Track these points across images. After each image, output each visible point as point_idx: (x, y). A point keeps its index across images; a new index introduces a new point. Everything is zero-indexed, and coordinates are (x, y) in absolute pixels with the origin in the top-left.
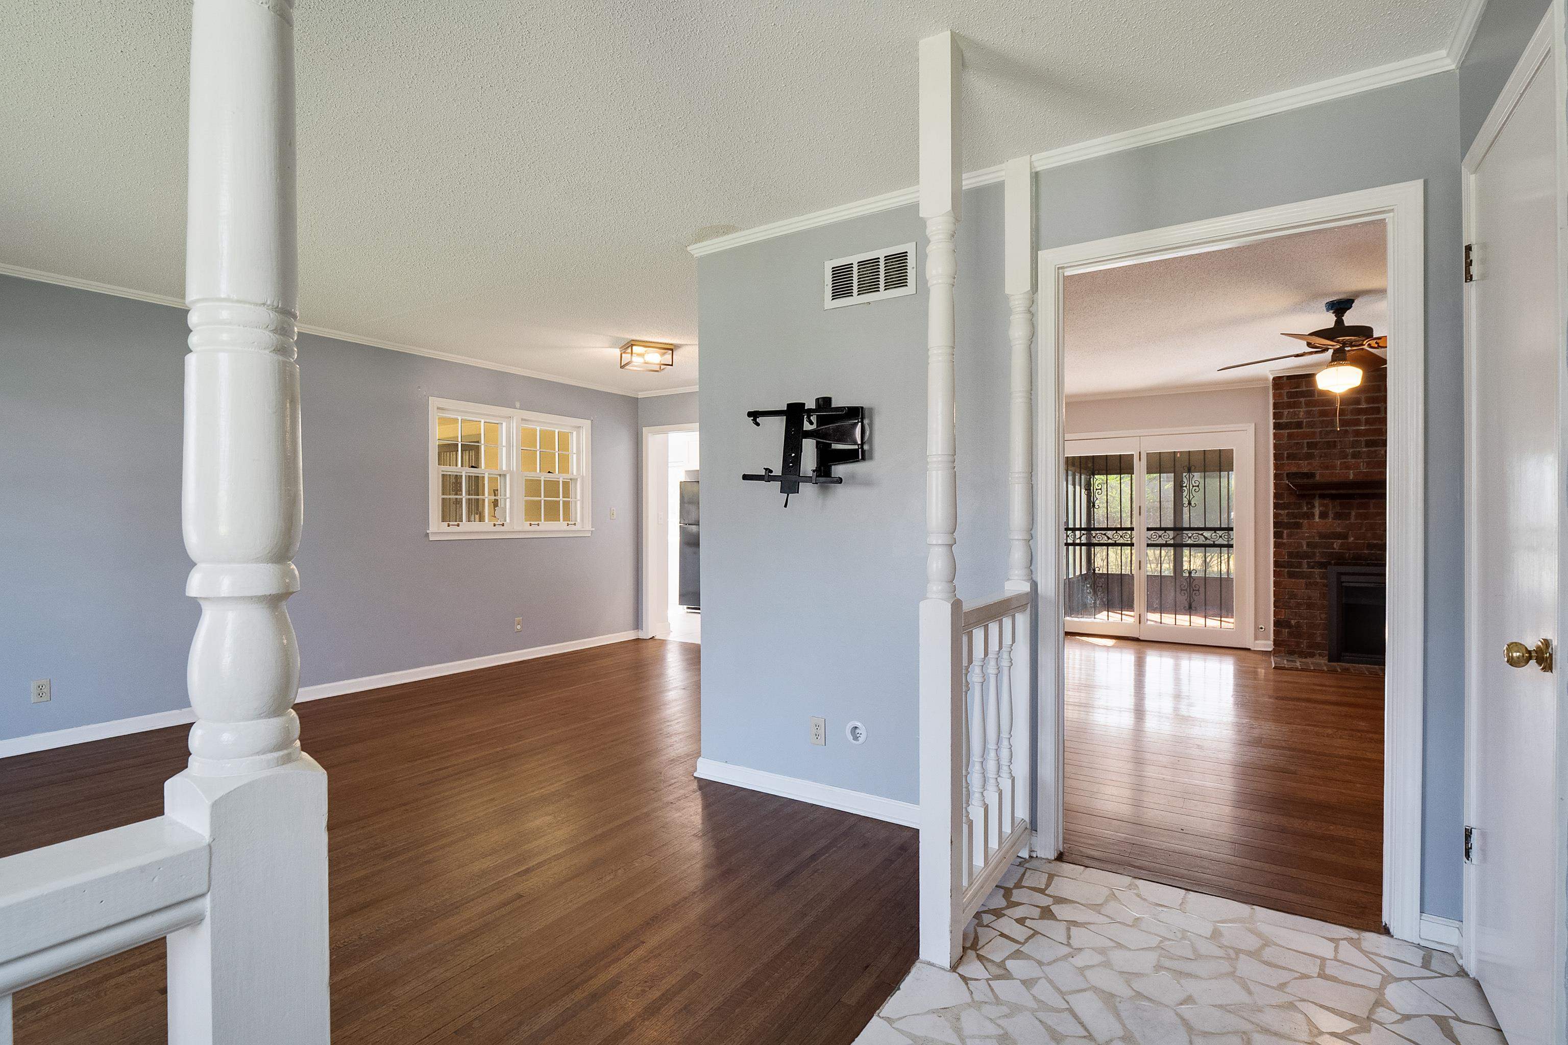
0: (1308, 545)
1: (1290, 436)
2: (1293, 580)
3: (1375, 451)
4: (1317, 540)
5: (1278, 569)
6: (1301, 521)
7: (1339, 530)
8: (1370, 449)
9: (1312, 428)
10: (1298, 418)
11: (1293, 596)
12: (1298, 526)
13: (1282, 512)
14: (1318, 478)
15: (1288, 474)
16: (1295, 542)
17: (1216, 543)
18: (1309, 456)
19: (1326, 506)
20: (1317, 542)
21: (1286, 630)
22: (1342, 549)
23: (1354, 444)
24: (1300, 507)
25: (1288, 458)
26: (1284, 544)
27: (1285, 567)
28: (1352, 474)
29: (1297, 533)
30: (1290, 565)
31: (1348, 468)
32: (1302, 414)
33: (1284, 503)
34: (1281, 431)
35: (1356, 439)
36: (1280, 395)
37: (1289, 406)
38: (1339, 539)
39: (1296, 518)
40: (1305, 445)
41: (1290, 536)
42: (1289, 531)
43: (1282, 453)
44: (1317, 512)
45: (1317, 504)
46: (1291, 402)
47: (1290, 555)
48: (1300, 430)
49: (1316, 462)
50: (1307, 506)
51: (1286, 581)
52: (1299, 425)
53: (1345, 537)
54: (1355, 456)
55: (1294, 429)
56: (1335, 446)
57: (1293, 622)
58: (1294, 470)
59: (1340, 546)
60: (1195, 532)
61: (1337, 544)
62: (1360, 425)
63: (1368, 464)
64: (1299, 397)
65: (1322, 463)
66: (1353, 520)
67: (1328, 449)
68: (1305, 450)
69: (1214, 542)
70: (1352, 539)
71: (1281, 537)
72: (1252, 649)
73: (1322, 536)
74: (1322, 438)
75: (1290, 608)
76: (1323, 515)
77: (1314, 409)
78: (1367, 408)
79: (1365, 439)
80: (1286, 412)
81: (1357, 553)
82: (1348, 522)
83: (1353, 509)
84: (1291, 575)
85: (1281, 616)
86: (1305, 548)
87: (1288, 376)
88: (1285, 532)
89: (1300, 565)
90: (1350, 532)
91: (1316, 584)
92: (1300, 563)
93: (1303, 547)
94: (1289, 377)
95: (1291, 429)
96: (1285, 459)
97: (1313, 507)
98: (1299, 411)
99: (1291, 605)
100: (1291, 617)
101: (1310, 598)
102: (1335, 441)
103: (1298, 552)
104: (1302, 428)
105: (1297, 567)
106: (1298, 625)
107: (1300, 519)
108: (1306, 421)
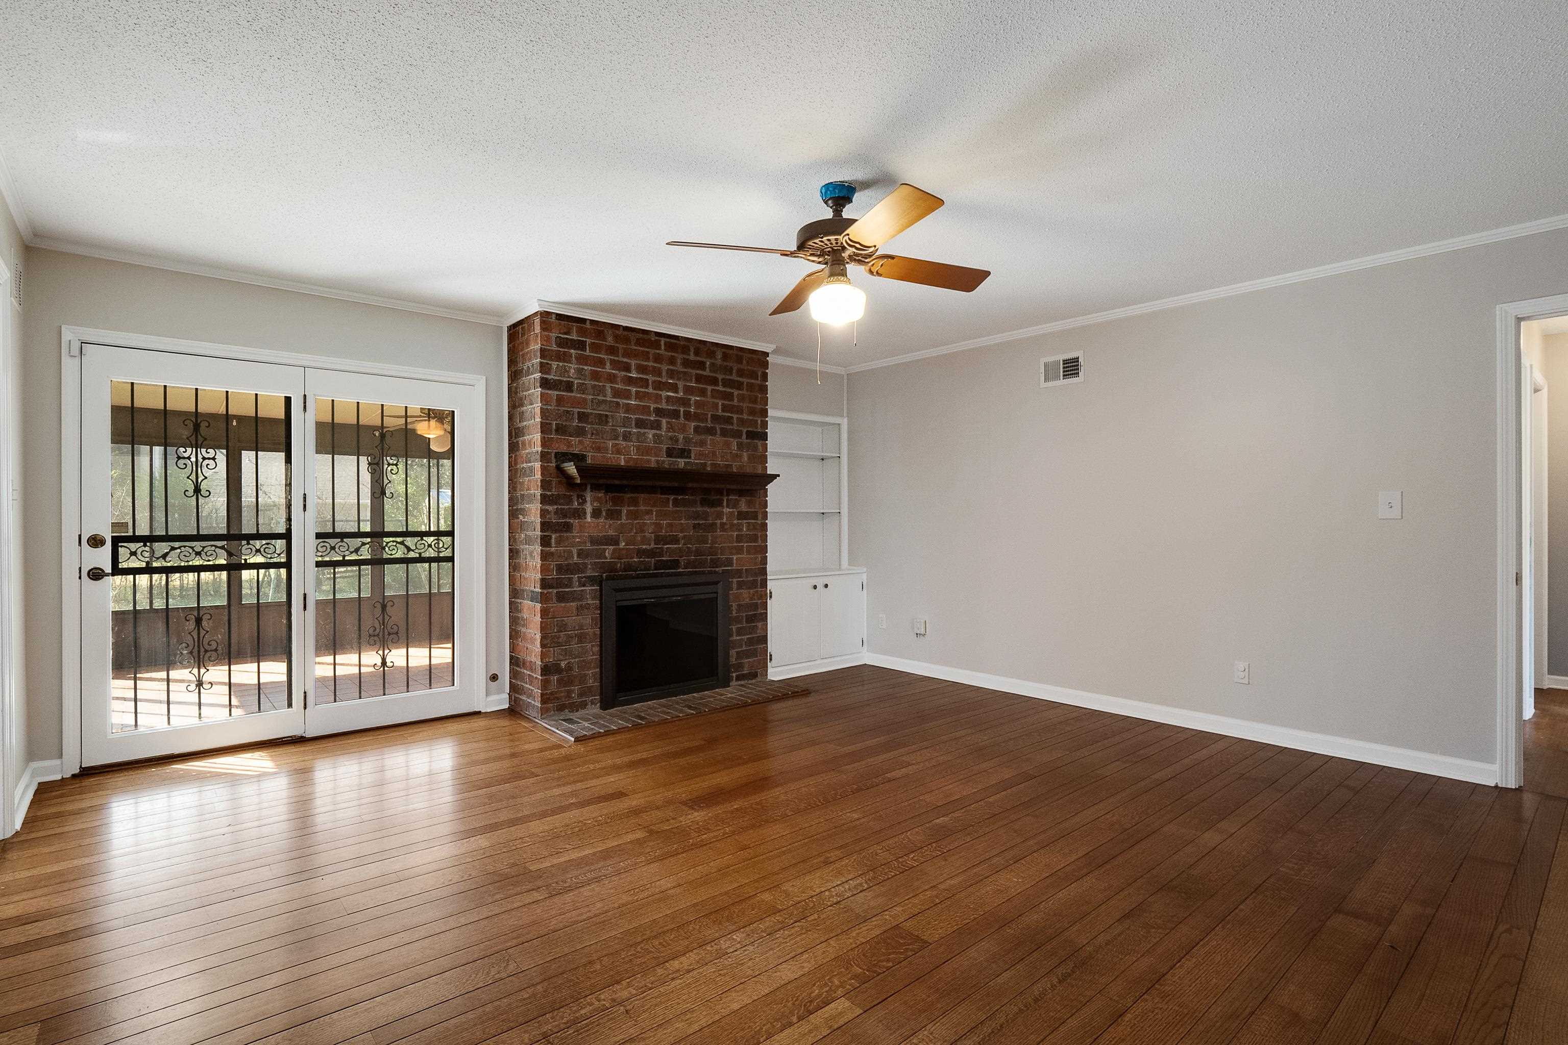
0: (579, 555)
1: (560, 400)
2: (563, 605)
3: (645, 433)
4: (588, 546)
5: (545, 591)
6: (572, 521)
7: (611, 532)
8: (639, 430)
9: (583, 394)
10: (569, 377)
11: (563, 627)
12: (568, 527)
13: (550, 508)
14: (589, 461)
15: (556, 454)
16: (564, 551)
17: (423, 555)
18: (580, 432)
19: (598, 499)
20: (589, 549)
21: (555, 678)
22: (613, 558)
23: (626, 422)
24: (570, 501)
25: (557, 430)
26: (552, 554)
27: (553, 588)
28: (623, 460)
29: (567, 538)
30: (559, 584)
31: (619, 452)
32: (572, 371)
33: (553, 495)
34: (550, 392)
35: (627, 415)
36: (548, 339)
37: (561, 357)
38: (611, 545)
39: (565, 516)
40: (576, 416)
41: (559, 542)
42: (558, 535)
43: (550, 424)
44: (589, 509)
45: (588, 499)
46: (560, 351)
47: (560, 568)
48: (569, 394)
49: (587, 441)
50: (578, 500)
51: (554, 605)
52: (569, 387)
53: (617, 543)
54: (627, 437)
55: (563, 391)
56: (607, 422)
57: (563, 664)
58: (563, 448)
59: (612, 554)
60: (391, 539)
61: (609, 550)
62: (630, 399)
63: (638, 448)
64: (569, 348)
65: (594, 443)
66: (624, 519)
67: (600, 425)
68: (575, 423)
69: (420, 554)
70: (623, 544)
71: (549, 545)
72: (483, 711)
73: (594, 541)
74: (594, 409)
75: (559, 645)
76: (596, 514)
77: (586, 368)
78: (636, 378)
79: (635, 417)
80: (554, 365)
81: (628, 561)
82: (619, 522)
83: (624, 506)
84: (561, 598)
85: (550, 658)
86: (575, 559)
87: (557, 315)
88: (553, 536)
89: (569, 585)
90: (621, 535)
91: (587, 607)
92: (570, 579)
93: (573, 558)
94: (560, 317)
95: (560, 390)
96: (554, 432)
97: (585, 501)
98: (570, 367)
99: (560, 640)
100: (561, 657)
101: (581, 627)
102: (607, 416)
103: (568, 565)
104: (572, 391)
105: (567, 586)
106: (569, 668)
107: (570, 518)
108: (577, 383)
